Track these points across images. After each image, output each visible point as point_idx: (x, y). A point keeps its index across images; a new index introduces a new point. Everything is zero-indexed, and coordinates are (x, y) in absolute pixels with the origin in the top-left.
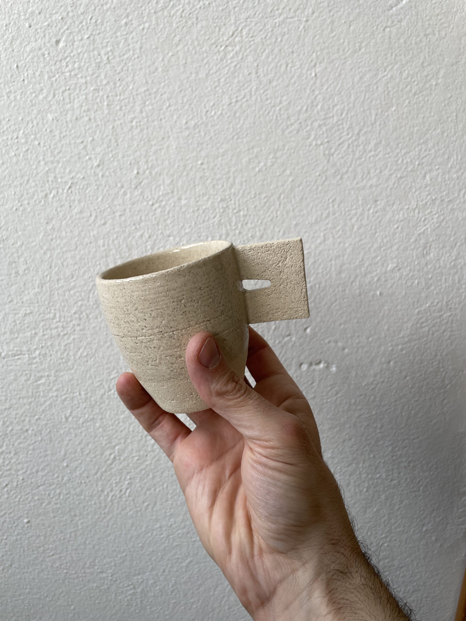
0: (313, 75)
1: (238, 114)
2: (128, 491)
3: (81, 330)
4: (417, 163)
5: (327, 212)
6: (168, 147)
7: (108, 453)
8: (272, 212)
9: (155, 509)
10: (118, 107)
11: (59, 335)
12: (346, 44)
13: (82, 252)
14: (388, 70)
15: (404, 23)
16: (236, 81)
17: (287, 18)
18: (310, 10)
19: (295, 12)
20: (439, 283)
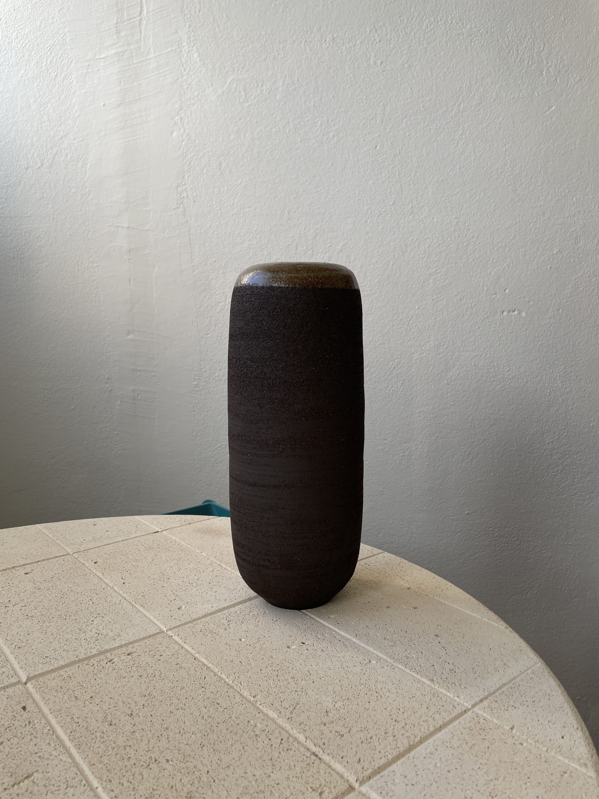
0: (504, 150)
1: (464, 173)
2: (402, 388)
3: (380, 292)
4: (567, 191)
5: (515, 221)
6: (428, 192)
7: (391, 363)
8: (484, 223)
9: (417, 400)
10: (403, 175)
11: (368, 295)
12: (522, 132)
13: (382, 249)
14: (546, 143)
15: (554, 119)
16: (463, 156)
17: (489, 124)
18: (502, 118)
19: (494, 120)
20: (587, 260)
